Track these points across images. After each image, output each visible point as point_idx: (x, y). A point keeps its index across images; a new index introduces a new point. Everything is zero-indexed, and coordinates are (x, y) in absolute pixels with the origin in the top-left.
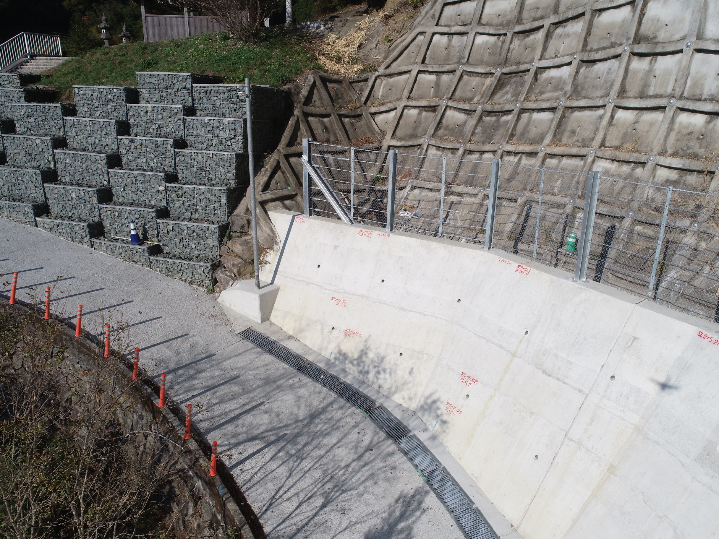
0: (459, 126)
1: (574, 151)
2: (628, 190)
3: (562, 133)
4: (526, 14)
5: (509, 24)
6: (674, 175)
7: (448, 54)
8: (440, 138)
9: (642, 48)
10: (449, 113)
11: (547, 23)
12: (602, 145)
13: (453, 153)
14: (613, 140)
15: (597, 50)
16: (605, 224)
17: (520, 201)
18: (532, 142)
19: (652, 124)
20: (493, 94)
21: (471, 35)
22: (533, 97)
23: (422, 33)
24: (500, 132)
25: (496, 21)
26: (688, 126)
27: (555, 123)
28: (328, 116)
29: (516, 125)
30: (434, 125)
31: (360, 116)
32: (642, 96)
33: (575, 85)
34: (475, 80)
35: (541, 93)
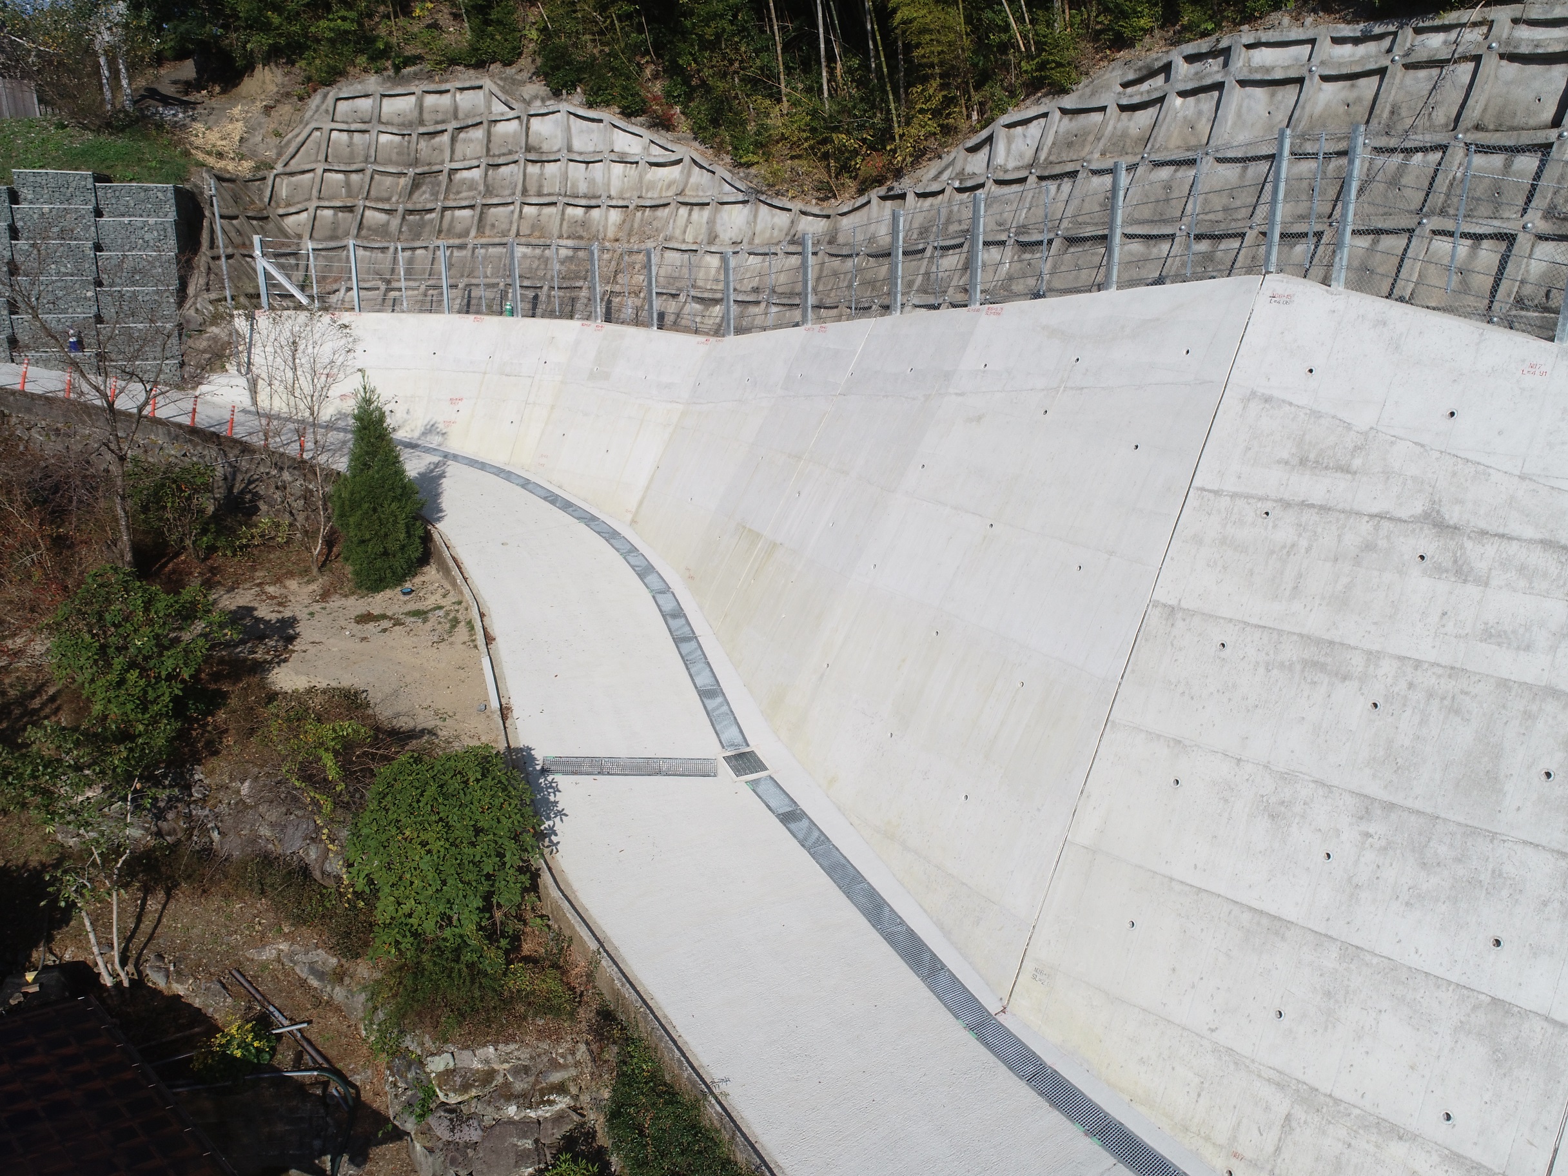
0: (383, 226)
1: (497, 240)
2: (542, 267)
3: (484, 227)
4: (426, 116)
5: (411, 124)
6: (570, 253)
7: (352, 153)
8: (366, 238)
9: (532, 157)
10: (368, 213)
11: (450, 127)
12: (518, 234)
13: (383, 252)
14: (524, 230)
15: (499, 156)
16: (531, 294)
17: (460, 286)
18: (460, 236)
19: (550, 216)
20: (411, 193)
21: (374, 133)
22: (452, 196)
23: (317, 129)
24: (427, 229)
25: (396, 120)
26: (573, 217)
27: (476, 218)
28: (236, 217)
29: (441, 222)
30: (355, 225)
31: (267, 218)
32: (540, 194)
33: (486, 185)
34: (389, 180)
35: (458, 193)
